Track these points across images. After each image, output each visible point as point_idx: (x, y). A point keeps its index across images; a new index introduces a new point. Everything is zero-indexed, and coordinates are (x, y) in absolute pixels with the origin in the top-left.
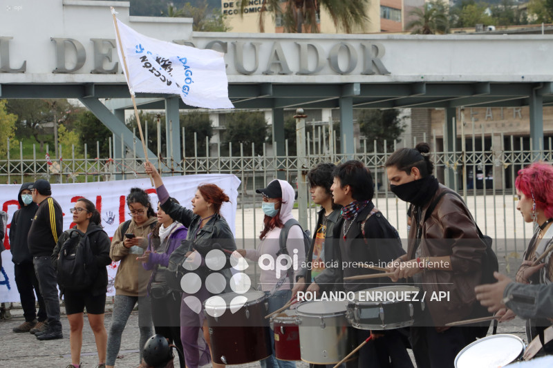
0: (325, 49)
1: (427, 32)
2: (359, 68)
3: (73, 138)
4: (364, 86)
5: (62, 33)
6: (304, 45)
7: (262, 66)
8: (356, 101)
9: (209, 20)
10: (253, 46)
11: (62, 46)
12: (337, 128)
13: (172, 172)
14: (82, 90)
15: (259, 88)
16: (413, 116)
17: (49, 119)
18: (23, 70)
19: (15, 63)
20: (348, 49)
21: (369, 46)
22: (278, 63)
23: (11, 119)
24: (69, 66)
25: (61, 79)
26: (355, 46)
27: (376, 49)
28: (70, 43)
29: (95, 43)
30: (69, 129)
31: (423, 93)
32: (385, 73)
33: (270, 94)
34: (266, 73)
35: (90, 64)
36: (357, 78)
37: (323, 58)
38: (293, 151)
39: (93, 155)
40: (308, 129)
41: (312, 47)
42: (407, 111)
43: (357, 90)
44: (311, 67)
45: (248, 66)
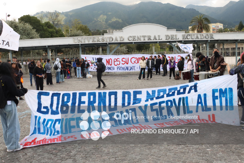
0: (204, 35)
1: (219, 32)
2: (210, 38)
3: (168, 49)
4: (210, 40)
5: (167, 34)
6: (201, 35)
7: (195, 38)
8: (209, 43)
9: (187, 32)
10: (194, 35)
11: (167, 36)
12: (206, 47)
13: (182, 53)
14: (169, 42)
15: (195, 41)
16: (217, 45)
17: (164, 46)
18: (161, 39)
19: (160, 39)
20: (208, 35)
21: (211, 35)
22: (197, 37)
23: (159, 46)
24: (168, 39)
25: (167, 40)
26: (209, 35)
27: (212, 35)
28: (168, 35)
29: (171, 35)
30: (167, 48)
31: (219, 41)
32: (214, 38)
33: (196, 42)
34: (196, 39)
35: (170, 38)
36: (209, 39)
37: (204, 37)
38: (200, 50)
39: (171, 51)
40: (202, 47)
41: (203, 35)
42: (216, 44)
43: (209, 41)
44: (202, 38)
45: (193, 38)
